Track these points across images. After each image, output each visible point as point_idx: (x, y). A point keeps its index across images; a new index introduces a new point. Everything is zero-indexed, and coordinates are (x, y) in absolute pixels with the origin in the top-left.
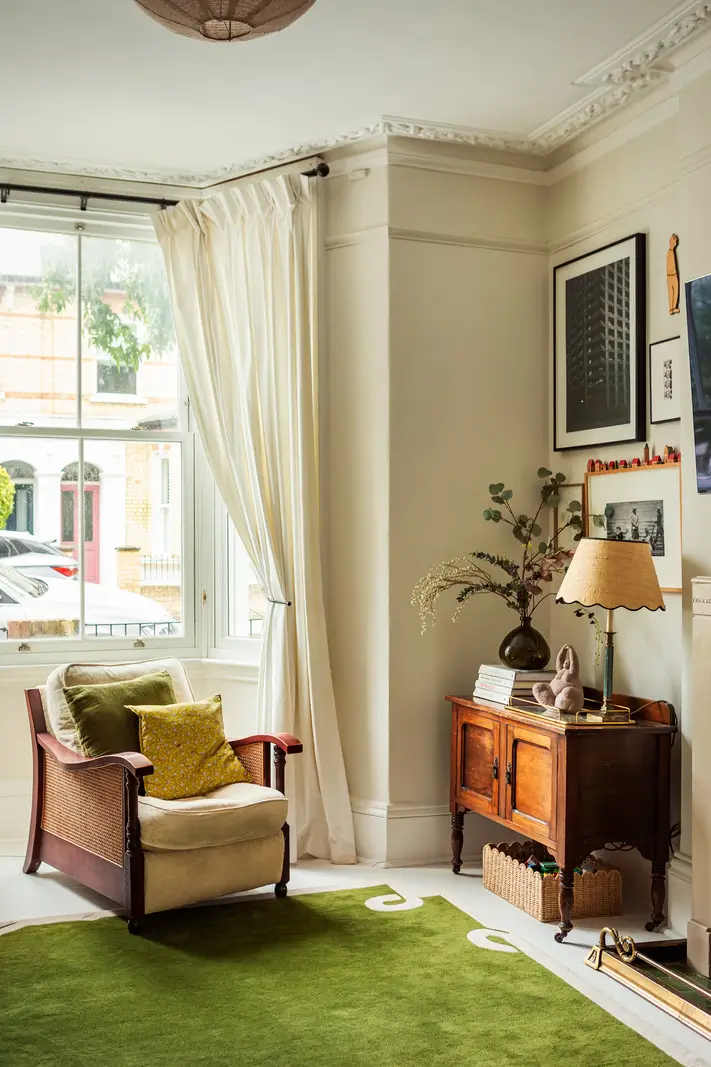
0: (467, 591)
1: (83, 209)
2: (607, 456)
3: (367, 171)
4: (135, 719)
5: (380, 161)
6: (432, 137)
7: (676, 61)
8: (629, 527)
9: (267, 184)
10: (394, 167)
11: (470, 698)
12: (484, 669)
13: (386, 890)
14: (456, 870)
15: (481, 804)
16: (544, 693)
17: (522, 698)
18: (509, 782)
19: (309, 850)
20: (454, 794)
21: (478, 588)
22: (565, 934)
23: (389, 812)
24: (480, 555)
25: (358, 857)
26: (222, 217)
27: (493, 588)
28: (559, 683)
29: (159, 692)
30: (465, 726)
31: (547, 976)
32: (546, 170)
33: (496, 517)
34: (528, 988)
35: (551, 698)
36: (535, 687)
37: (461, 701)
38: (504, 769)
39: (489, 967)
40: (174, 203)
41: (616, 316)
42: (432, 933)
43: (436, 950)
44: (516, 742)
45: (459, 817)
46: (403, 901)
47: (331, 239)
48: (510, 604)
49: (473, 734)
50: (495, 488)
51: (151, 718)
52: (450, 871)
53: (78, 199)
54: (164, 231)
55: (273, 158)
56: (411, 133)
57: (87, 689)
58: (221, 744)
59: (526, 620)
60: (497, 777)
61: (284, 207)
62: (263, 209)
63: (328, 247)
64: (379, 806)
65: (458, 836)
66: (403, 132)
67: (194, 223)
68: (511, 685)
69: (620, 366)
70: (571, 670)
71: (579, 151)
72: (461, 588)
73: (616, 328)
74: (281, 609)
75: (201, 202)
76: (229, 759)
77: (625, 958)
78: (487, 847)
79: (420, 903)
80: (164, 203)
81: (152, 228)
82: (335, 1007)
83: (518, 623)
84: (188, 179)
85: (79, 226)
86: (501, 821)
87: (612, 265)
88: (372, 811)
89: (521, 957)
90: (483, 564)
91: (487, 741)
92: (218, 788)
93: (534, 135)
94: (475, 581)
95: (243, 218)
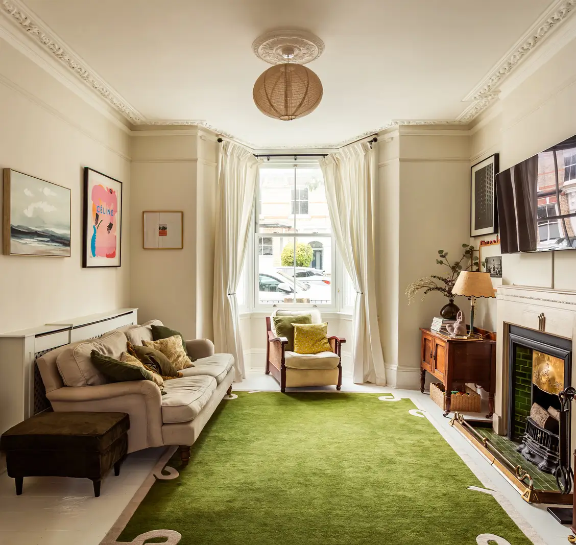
0: (428, 290)
1: (296, 160)
2: (487, 239)
3: (392, 138)
4: (293, 328)
5: (396, 135)
6: (415, 124)
7: (501, 88)
8: (492, 267)
9: (356, 146)
10: (402, 136)
11: (429, 330)
12: (435, 319)
13: (390, 395)
14: (422, 392)
15: (428, 367)
16: (450, 328)
17: (443, 329)
18: (434, 359)
19: (368, 380)
20: (422, 364)
21: (433, 289)
22: (447, 414)
23: (398, 369)
24: (434, 277)
25: (386, 384)
26: (343, 158)
27: (439, 289)
28: (456, 325)
29: (305, 320)
30: (425, 339)
31: (429, 425)
32: (469, 130)
33: (441, 262)
34: (419, 427)
35: (453, 329)
36: (447, 325)
37: (425, 331)
38: (434, 354)
39: (409, 420)
40: (327, 155)
41: (489, 185)
42: (396, 408)
43: (394, 413)
44: (437, 345)
45: (424, 372)
46: (394, 398)
47: (380, 164)
48: (445, 295)
49: (427, 342)
50: (441, 252)
51: (298, 328)
52: (420, 392)
53: (294, 157)
54: (324, 166)
55: (359, 137)
56: (406, 124)
57: (280, 317)
58: (324, 338)
59: (452, 301)
60: (432, 357)
61: (362, 154)
62: (355, 154)
63: (379, 167)
64: (394, 367)
65: (423, 380)
66: (402, 124)
67: (334, 162)
68: (441, 324)
69: (490, 205)
70: (461, 320)
71: (480, 121)
72: (426, 289)
73: (489, 190)
74: (360, 295)
75: (335, 154)
76: (325, 343)
77: (460, 422)
78: (431, 383)
79: (400, 399)
80: (324, 155)
81: (318, 164)
82: (346, 423)
83: (449, 302)
84: (331, 146)
85: (295, 166)
86: (432, 373)
87: (488, 166)
88: (393, 368)
89: (425, 419)
90: (435, 280)
91: (430, 345)
92: (319, 352)
93: (458, 118)
94: (432, 286)
95: (349, 158)
